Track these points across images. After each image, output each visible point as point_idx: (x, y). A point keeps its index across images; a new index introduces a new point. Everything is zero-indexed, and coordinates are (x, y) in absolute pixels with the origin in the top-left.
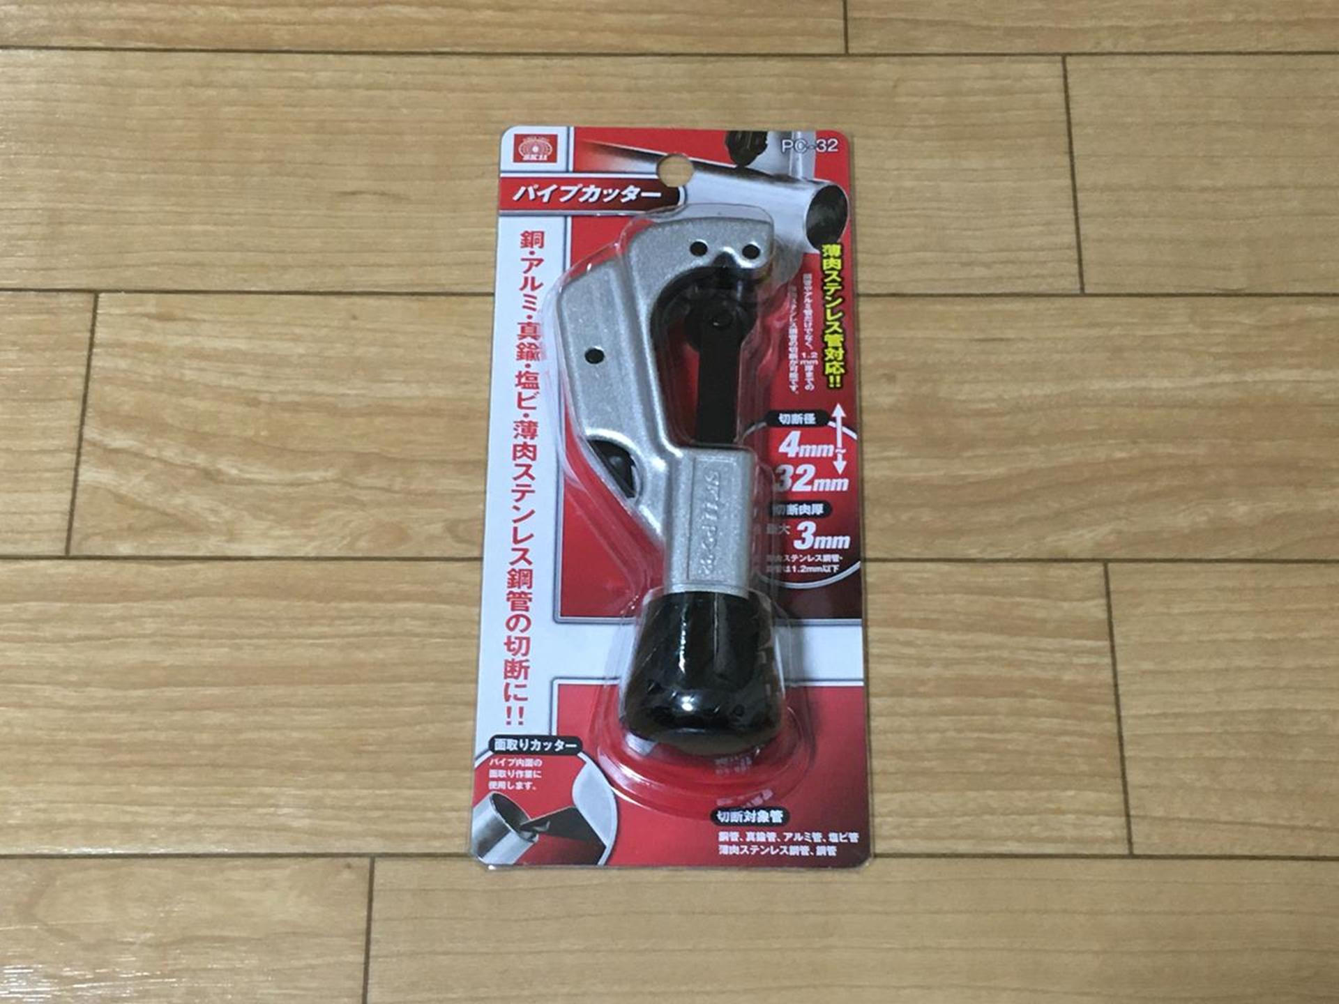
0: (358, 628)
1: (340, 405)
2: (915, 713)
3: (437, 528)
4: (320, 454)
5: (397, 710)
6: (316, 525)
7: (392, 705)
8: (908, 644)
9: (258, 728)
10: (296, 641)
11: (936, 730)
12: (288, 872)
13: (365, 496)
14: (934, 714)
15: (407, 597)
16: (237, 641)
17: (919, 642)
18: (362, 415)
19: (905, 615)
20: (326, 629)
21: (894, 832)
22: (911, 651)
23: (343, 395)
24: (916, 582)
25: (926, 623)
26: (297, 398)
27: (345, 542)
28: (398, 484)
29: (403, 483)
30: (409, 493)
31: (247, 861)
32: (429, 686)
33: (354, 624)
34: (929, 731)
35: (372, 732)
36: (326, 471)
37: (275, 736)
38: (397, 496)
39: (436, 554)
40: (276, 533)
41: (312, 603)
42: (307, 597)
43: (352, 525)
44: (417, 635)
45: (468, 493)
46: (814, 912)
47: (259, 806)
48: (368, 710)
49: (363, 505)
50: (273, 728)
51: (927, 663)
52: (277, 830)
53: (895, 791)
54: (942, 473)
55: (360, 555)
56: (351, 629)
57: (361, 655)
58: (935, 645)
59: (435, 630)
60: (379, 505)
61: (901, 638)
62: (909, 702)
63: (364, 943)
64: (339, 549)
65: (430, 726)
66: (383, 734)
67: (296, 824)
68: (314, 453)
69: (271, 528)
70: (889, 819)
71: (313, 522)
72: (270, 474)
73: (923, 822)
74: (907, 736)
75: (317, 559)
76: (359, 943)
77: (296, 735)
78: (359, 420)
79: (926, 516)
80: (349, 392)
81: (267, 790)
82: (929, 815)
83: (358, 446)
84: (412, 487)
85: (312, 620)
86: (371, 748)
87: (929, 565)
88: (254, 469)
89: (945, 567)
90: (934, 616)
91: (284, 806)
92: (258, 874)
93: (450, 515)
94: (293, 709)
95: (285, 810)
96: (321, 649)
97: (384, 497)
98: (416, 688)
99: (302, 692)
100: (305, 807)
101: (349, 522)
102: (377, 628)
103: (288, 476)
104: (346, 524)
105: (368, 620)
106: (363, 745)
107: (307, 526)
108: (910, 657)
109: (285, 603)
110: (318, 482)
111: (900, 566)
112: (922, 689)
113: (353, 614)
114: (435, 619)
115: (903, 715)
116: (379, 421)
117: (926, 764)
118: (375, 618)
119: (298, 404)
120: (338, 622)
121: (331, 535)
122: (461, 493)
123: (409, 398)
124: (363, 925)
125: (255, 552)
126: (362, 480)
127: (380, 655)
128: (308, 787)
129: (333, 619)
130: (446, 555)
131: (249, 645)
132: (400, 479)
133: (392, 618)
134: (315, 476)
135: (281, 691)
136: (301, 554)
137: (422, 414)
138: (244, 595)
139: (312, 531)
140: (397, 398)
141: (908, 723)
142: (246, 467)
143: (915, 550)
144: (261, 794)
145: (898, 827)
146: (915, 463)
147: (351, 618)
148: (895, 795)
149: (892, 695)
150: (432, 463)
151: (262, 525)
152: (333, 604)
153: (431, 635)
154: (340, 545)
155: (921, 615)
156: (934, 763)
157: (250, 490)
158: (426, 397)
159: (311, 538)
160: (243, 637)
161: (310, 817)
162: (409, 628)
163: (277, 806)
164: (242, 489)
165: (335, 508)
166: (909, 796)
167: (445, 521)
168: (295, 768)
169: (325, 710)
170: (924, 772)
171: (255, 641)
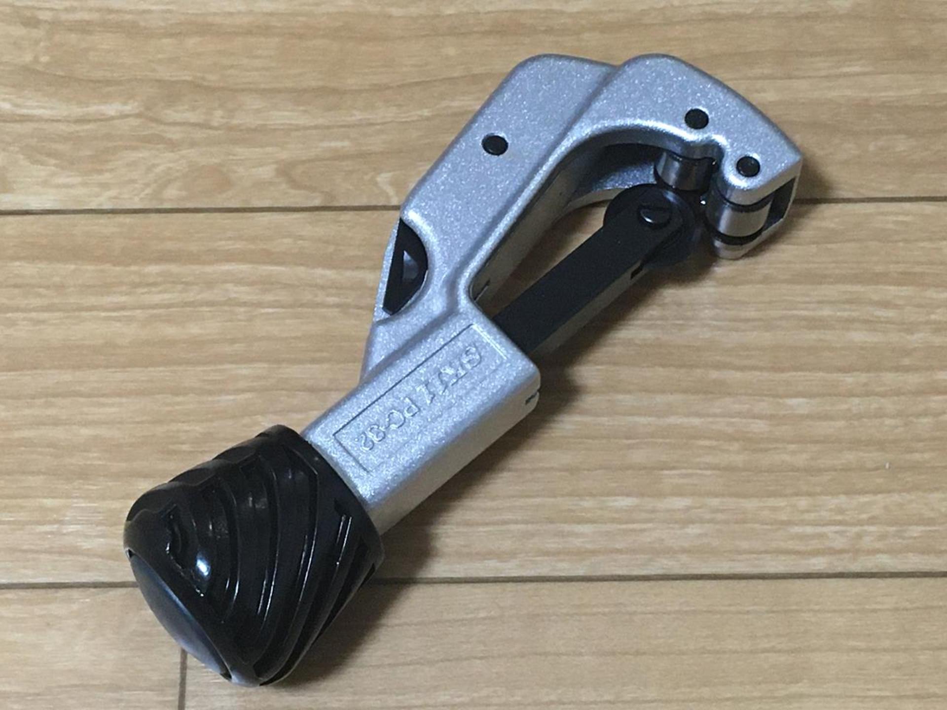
0: (166, 296)
1: (142, 24)
2: (898, 393)
3: (266, 172)
4: (119, 83)
5: (217, 398)
6: (112, 170)
7: (210, 393)
8: (886, 304)
9: (39, 423)
10: (84, 314)
11: (925, 413)
12: (75, 607)
13: (175, 134)
14: (921, 392)
15: (230, 257)
16: (9, 315)
17: (901, 302)
18: (171, 35)
19: (879, 269)
20: (123, 299)
21: (878, 545)
22: (891, 314)
23: (144, 12)
24: (891, 226)
25: (905, 278)
26: (86, 16)
27: (148, 191)
28: (218, 117)
29: (222, 117)
30: (230, 129)
31: (22, 593)
32: (261, 368)
33: (160, 292)
34: (919, 415)
35: (186, 427)
36: (125, 104)
37: (58, 434)
38: (217, 133)
39: (267, 203)
40: (61, 180)
41: (107, 267)
42: (99, 260)
43: (158, 170)
44: (245, 304)
45: (306, 128)
46: (772, 650)
47: (39, 523)
48: (180, 399)
49: (172, 145)
50: (56, 422)
51: (910, 328)
52: (61, 553)
53: (876, 492)
54: (917, 91)
55: (167, 206)
56: (157, 299)
57: (171, 331)
58: (919, 306)
59: (269, 298)
60: (193, 144)
61: (875, 297)
62: (889, 378)
63: (177, 697)
64: (141, 199)
65: (259, 418)
66: (199, 428)
67: (86, 545)
68: (108, 82)
69: (53, 174)
70: (872, 529)
71: (109, 167)
72: (52, 108)
73: (916, 531)
74: (888, 421)
75: (113, 212)
76: (171, 698)
77: (86, 432)
78: (165, 41)
79: (902, 145)
80: (154, 8)
81: (48, 502)
82: (922, 521)
83: (165, 73)
84: (235, 122)
85: (106, 288)
86: (185, 447)
87: (907, 206)
88: (29, 103)
89: (929, 208)
90: (918, 269)
91: (70, 523)
92: (37, 610)
93: (284, 155)
94: (82, 400)
95: (72, 528)
96: (118, 324)
97: (199, 134)
98: (244, 370)
99: (93, 378)
100: (99, 524)
101: (154, 166)
102: (191, 295)
103: (77, 111)
104: (149, 169)
105: (180, 287)
106: (174, 443)
107: (100, 172)
108: (889, 321)
109: (73, 267)
110: (112, 118)
111: (870, 208)
112: (906, 361)
113: (160, 279)
114: (267, 284)
115: (883, 395)
116: (191, 42)
117: (917, 456)
118: (187, 284)
119: (88, 23)
120: (140, 290)
121: (133, 181)
122: (297, 128)
123: (231, 14)
124: (176, 675)
125: (34, 205)
126: (172, 114)
127: (194, 330)
128: (103, 498)
129: (135, 285)
130: (280, 205)
131: (24, 319)
132: (219, 113)
133: (210, 284)
134: (111, 109)
135: (67, 376)
136: (93, 206)
137: (249, 32)
138: (18, 259)
139: (106, 177)
140: (215, 14)
141: (889, 404)
142: (19, 101)
143: (890, 187)
144: (43, 509)
145: (882, 537)
146: (883, 79)
147: (155, 284)
148: (879, 497)
149: (868, 370)
150: (263, 92)
151: (40, 172)
152: (133, 268)
153: (260, 305)
154: (142, 195)
155: (901, 267)
156: (927, 456)
157: (28, 127)
158: (251, 12)
159: (105, 186)
160: (17, 309)
161: (103, 536)
162: (233, 295)
163: (61, 522)
164: (18, 127)
165: (135, 149)
166: (896, 497)
167: (276, 163)
168: (84, 474)
169: (124, 400)
170: (915, 467)
171: (34, 315)
